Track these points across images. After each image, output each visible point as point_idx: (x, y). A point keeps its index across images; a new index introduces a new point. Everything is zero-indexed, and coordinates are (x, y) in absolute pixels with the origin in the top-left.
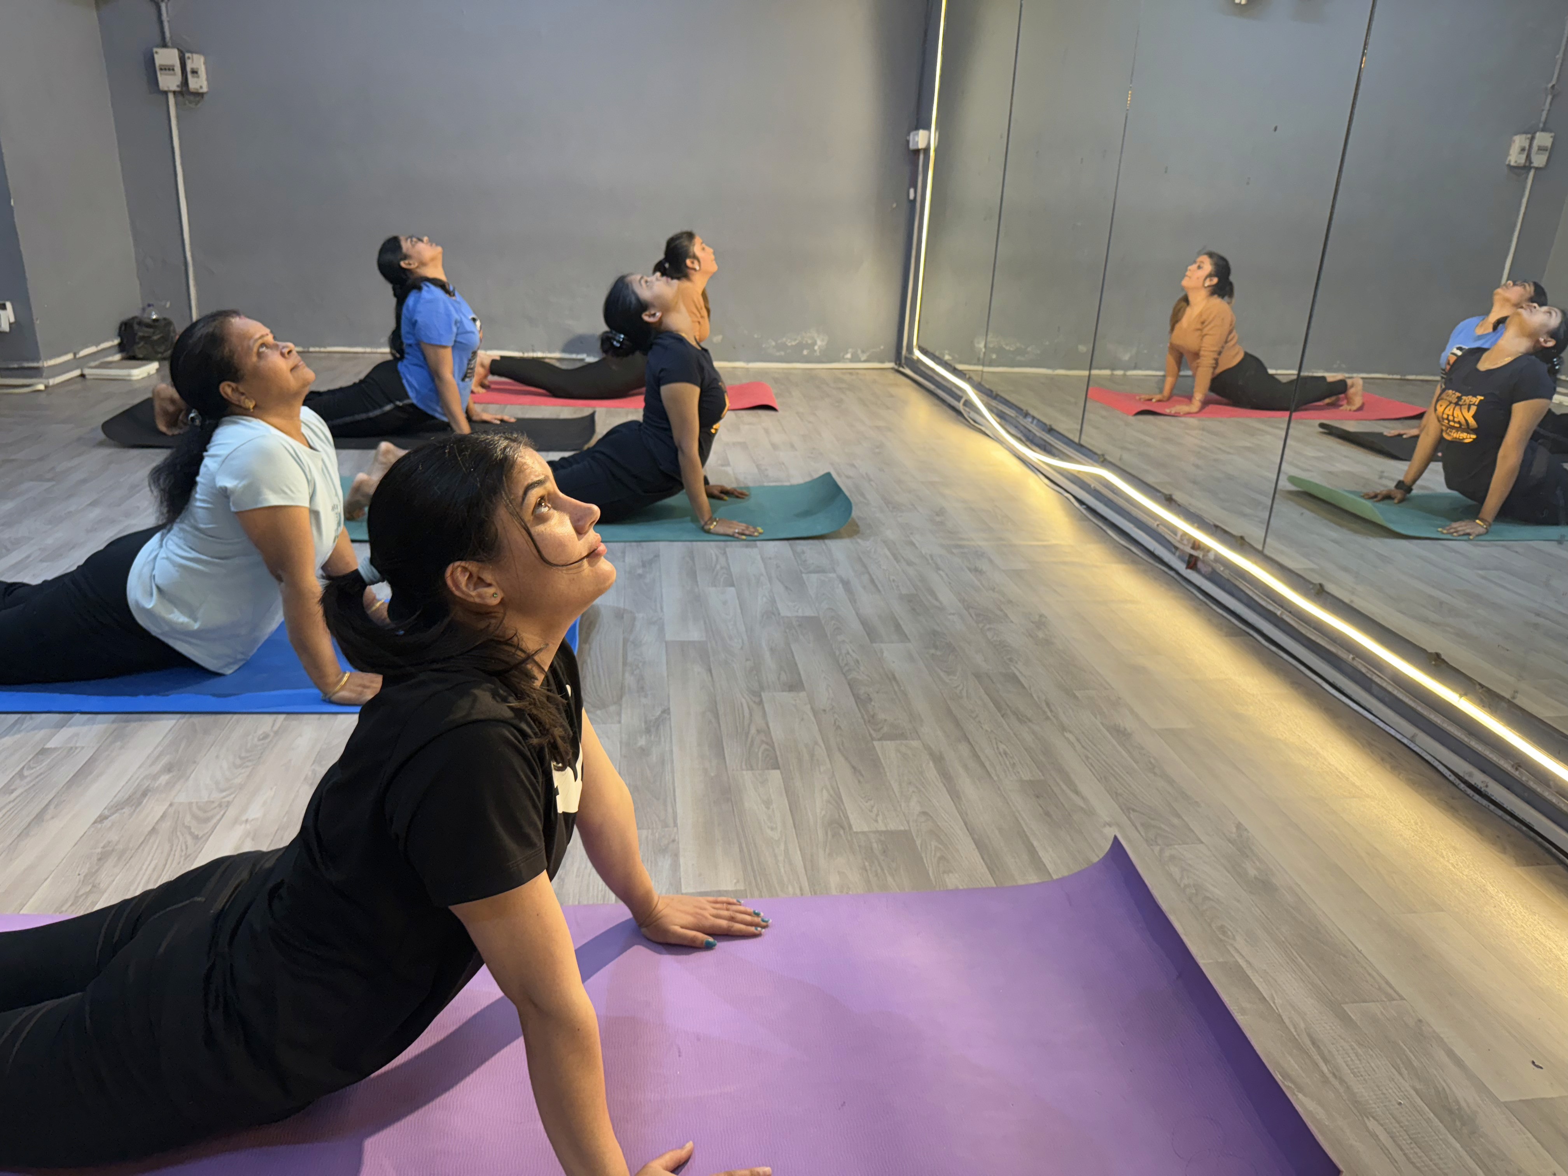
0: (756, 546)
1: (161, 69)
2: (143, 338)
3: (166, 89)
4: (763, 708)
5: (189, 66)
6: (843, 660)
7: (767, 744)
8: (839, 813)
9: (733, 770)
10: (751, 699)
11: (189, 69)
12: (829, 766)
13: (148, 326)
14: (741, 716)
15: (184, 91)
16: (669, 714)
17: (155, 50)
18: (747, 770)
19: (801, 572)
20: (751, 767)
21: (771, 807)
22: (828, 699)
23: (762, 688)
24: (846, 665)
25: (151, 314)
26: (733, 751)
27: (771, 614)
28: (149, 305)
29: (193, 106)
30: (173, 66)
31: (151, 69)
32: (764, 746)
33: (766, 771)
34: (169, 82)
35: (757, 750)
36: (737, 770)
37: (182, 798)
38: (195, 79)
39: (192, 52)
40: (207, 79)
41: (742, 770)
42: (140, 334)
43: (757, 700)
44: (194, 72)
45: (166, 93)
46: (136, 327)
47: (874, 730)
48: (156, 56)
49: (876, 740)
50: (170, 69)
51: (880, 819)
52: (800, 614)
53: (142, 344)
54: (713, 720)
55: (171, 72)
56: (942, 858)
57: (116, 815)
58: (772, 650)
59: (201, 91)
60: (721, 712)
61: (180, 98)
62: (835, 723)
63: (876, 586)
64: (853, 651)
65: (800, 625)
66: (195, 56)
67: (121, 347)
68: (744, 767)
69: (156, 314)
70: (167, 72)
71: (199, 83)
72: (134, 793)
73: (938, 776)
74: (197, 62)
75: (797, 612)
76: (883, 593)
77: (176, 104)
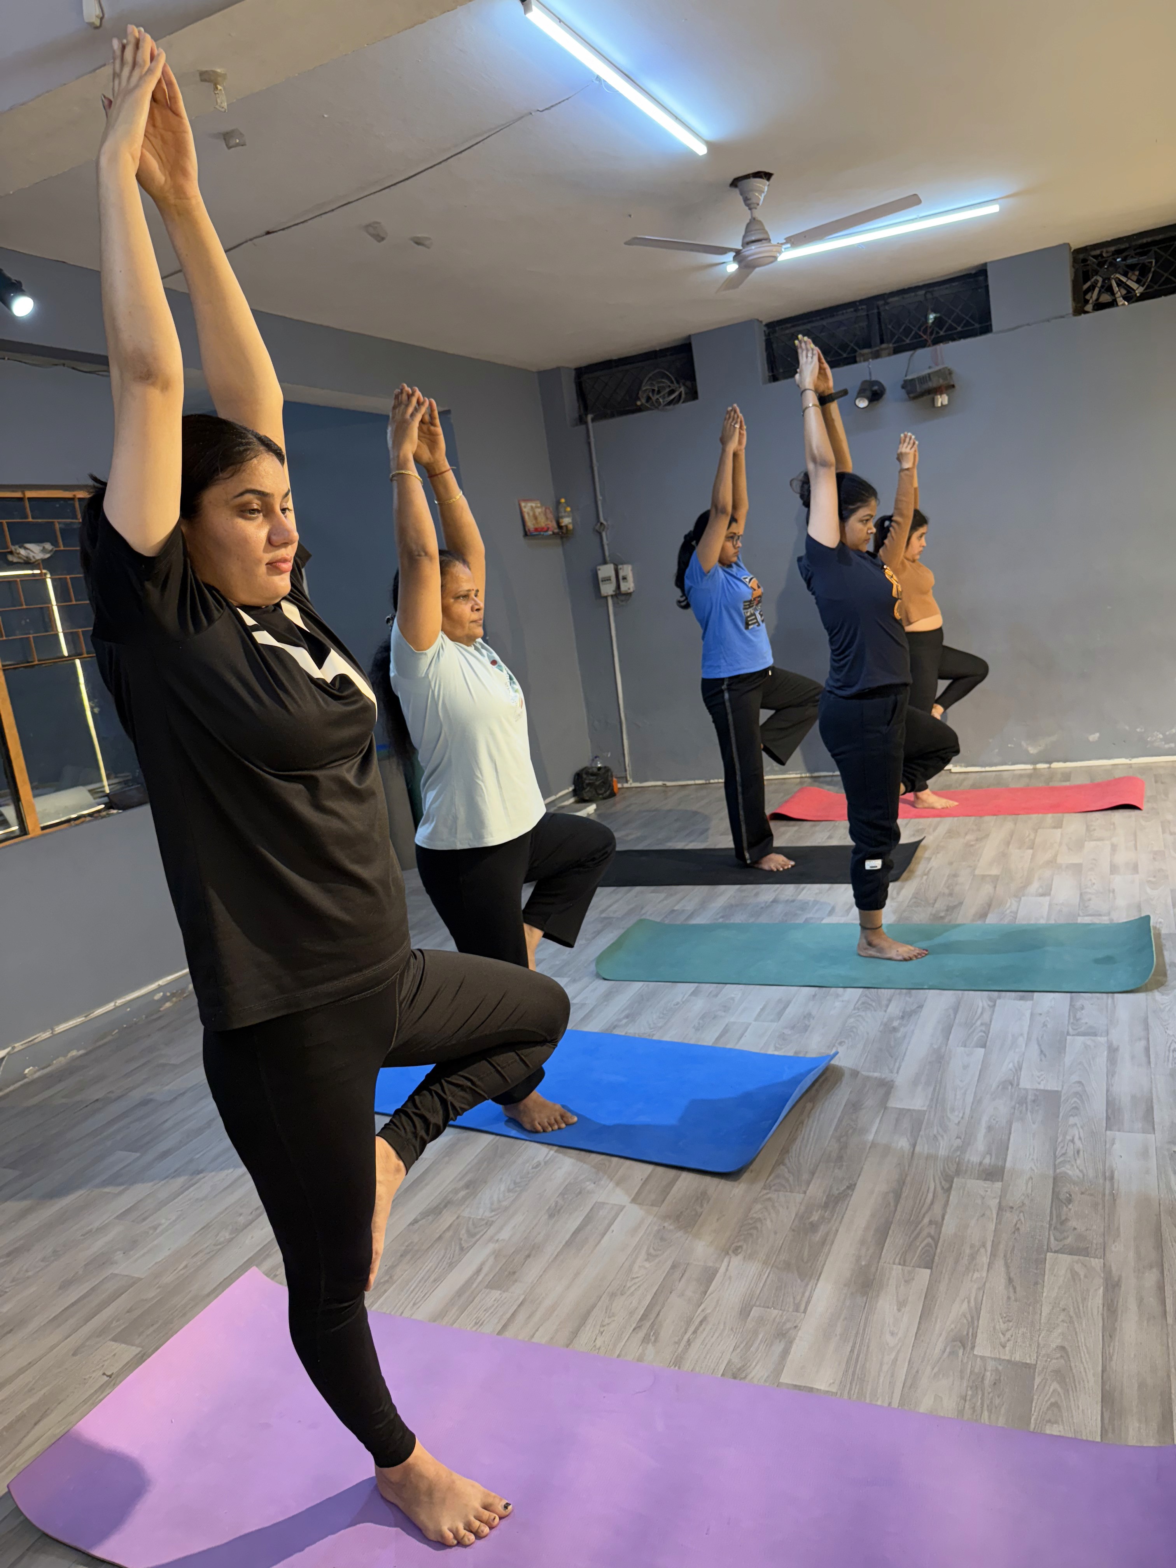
0: (1032, 999)
1: (602, 581)
2: (589, 784)
3: (606, 595)
4: (949, 1197)
5: (621, 574)
6: (1063, 1147)
7: (933, 1238)
8: (968, 1329)
9: (885, 1262)
10: (941, 1183)
11: (621, 577)
12: (984, 1274)
13: (593, 774)
14: (922, 1201)
15: (618, 594)
16: (853, 1190)
17: (598, 567)
18: (900, 1264)
19: (1068, 1034)
20: (905, 1261)
21: (903, 1310)
22: (1023, 1194)
23: (958, 1173)
24: (1064, 1154)
25: (597, 764)
26: (896, 1240)
27: (1010, 1083)
28: (596, 757)
29: (624, 603)
30: (610, 577)
31: (596, 582)
32: (929, 1240)
33: (917, 1269)
34: (607, 589)
35: (918, 1244)
36: (889, 1263)
37: (466, 1214)
38: (625, 584)
39: (622, 564)
40: (634, 582)
41: (894, 1263)
42: (587, 781)
43: (946, 1186)
44: (624, 578)
45: (606, 597)
46: (584, 776)
47: (1056, 1239)
48: (599, 572)
49: (1052, 1252)
50: (607, 579)
51: (1009, 1345)
52: (1042, 1087)
53: (588, 789)
54: (892, 1204)
55: (609, 582)
56: (1055, 1405)
57: (424, 1220)
58: (990, 1128)
59: (629, 591)
60: (904, 1195)
61: (615, 599)
62: (1016, 1225)
63: (1148, 1056)
64: (1080, 1138)
65: (1034, 1101)
66: (625, 566)
67: (575, 793)
68: (897, 1261)
69: (601, 763)
70: (607, 582)
71: (628, 586)
72: (440, 1204)
73: (1101, 1307)
74: (627, 570)
75: (1039, 1083)
76: (1153, 1066)
77: (614, 604)
